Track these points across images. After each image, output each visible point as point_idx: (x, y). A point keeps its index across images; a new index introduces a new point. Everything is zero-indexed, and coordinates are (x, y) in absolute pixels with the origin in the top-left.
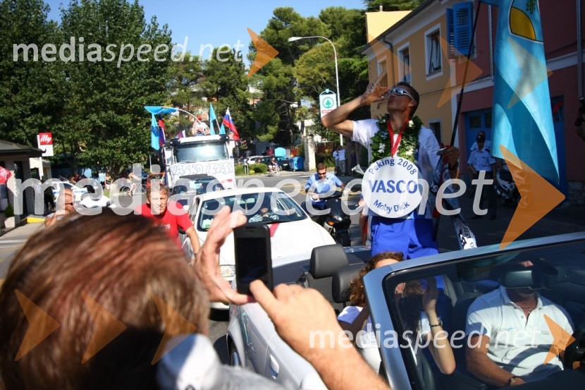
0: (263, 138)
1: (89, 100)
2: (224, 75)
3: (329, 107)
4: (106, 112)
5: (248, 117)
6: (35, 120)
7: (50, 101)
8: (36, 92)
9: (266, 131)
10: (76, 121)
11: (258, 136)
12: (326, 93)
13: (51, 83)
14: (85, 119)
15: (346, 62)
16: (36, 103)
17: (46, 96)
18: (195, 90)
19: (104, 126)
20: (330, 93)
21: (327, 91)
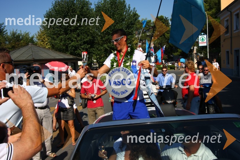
0: (176, 54)
1: (104, 39)
2: (160, 28)
3: (203, 41)
4: (110, 43)
5: (170, 45)
6: (85, 47)
7: (90, 39)
8: (85, 36)
9: (177, 51)
10: (99, 47)
11: (173, 53)
12: (202, 35)
13: (90, 32)
14: (102, 46)
15: (213, 21)
16: (85, 40)
17: (89, 37)
18: (148, 34)
19: (109, 49)
20: (204, 35)
21: (203, 34)
